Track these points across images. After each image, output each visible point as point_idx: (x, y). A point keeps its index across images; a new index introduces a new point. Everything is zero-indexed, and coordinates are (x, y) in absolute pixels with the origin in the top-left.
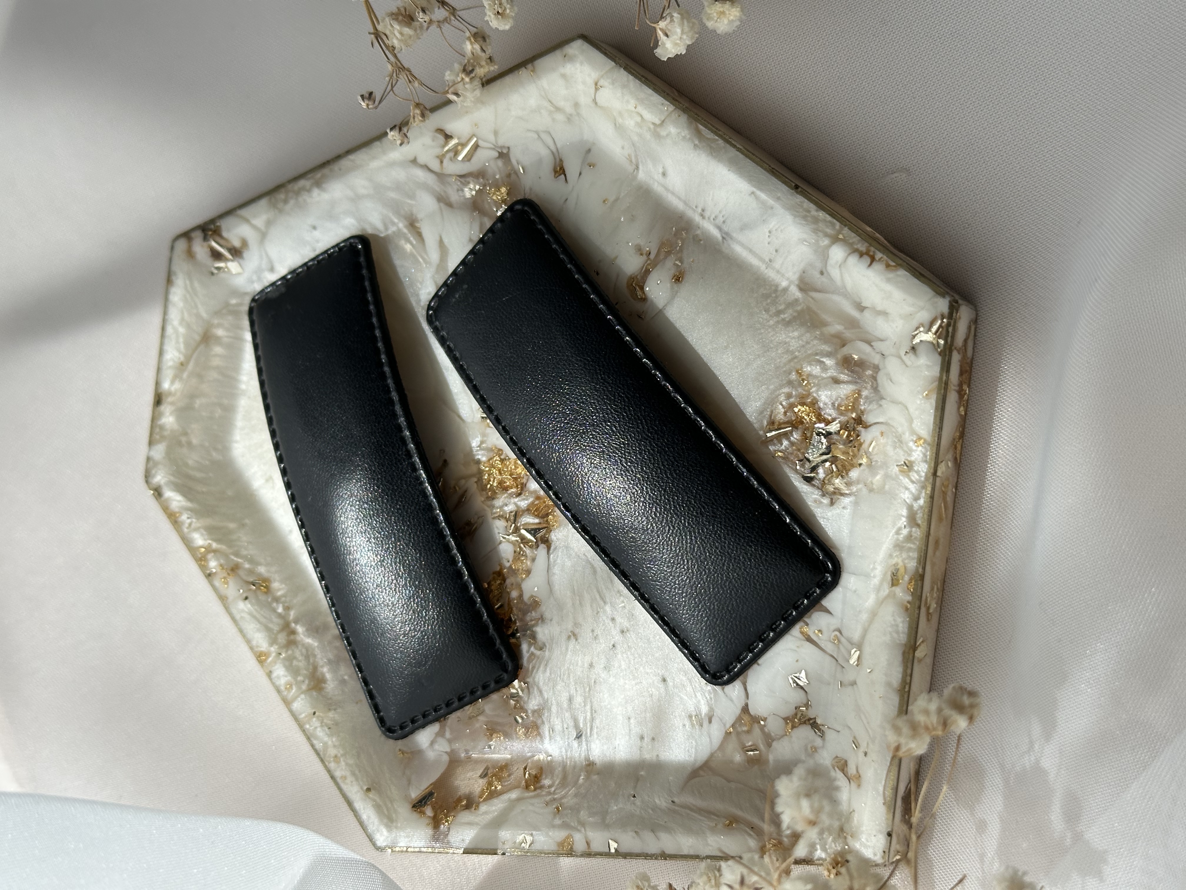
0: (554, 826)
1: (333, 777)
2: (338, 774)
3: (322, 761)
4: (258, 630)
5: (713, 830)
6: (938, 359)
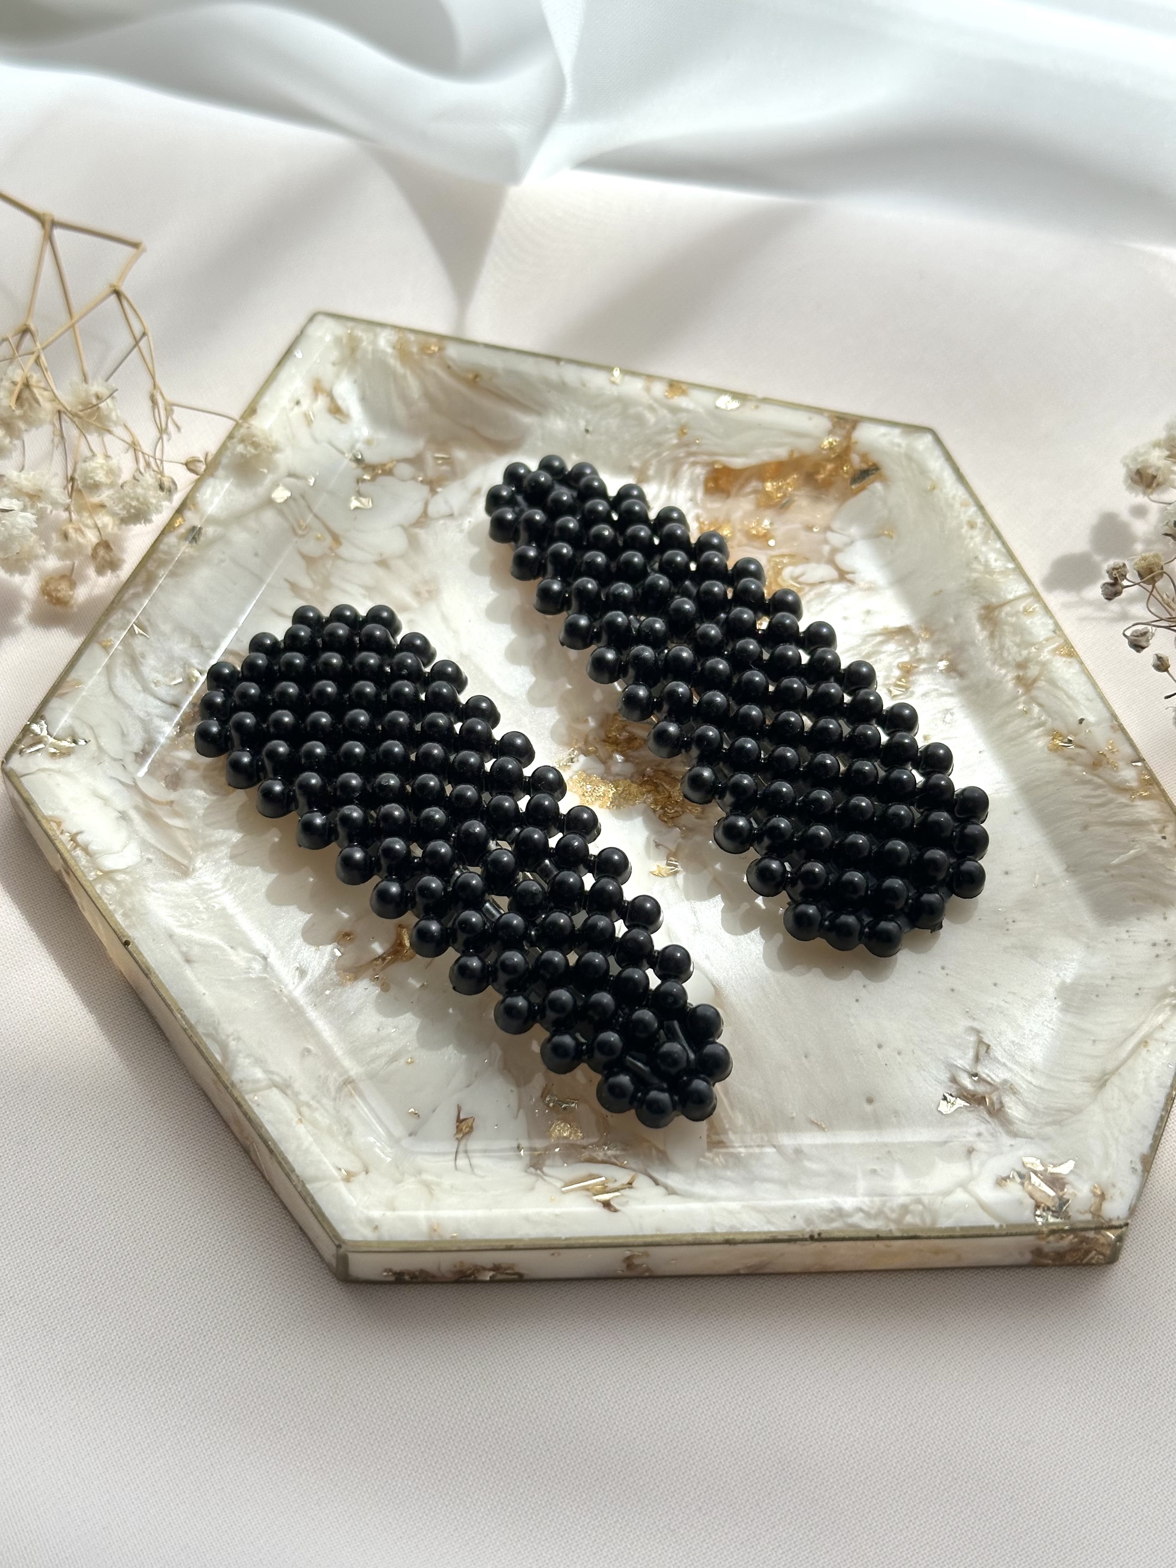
0: (687, 411)
1: (981, 508)
2: (973, 509)
3: (993, 526)
4: (1067, 681)
5: (493, 373)
6: (47, 713)
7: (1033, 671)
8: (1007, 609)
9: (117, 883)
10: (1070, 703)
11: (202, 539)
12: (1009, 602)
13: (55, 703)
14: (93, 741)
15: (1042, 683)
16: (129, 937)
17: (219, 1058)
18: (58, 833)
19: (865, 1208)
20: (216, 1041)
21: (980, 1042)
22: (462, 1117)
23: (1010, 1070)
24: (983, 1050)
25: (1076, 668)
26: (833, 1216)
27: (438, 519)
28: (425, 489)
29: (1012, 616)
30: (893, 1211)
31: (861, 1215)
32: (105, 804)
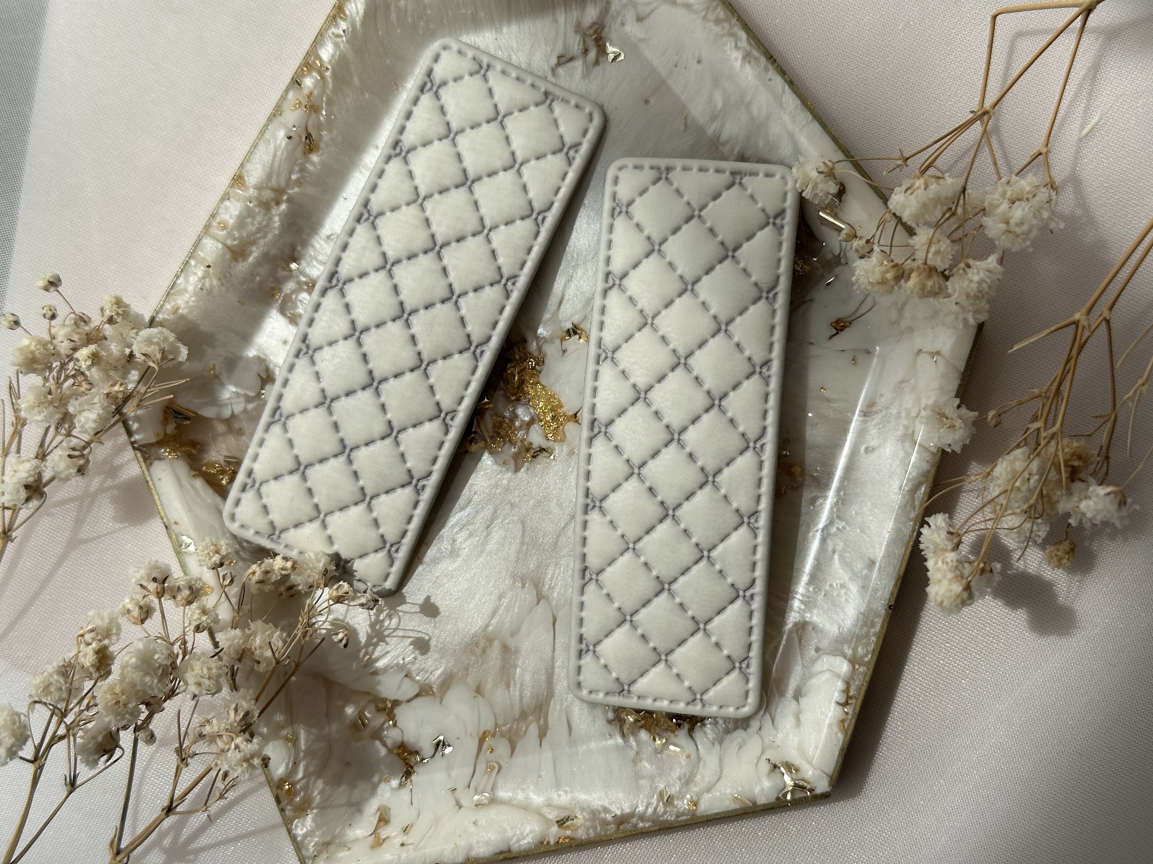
7: (268, 194)
8: (229, 242)
9: (855, 650)
10: (279, 153)
11: (563, 815)
12: (223, 244)
13: (762, 800)
14: (764, 757)
15: (274, 183)
16: (886, 610)
17: (923, 489)
18: (850, 717)
19: (733, 45)
20: (913, 499)
21: (559, 64)
22: (835, 332)
23: (565, 34)
24: (562, 60)
25: (248, 166)
26: (752, 60)
27: (418, 682)
28: (397, 711)
29: (234, 235)
30: (723, 27)
31: (739, 44)
32: (800, 712)
